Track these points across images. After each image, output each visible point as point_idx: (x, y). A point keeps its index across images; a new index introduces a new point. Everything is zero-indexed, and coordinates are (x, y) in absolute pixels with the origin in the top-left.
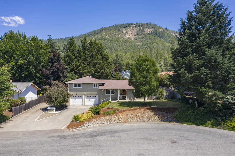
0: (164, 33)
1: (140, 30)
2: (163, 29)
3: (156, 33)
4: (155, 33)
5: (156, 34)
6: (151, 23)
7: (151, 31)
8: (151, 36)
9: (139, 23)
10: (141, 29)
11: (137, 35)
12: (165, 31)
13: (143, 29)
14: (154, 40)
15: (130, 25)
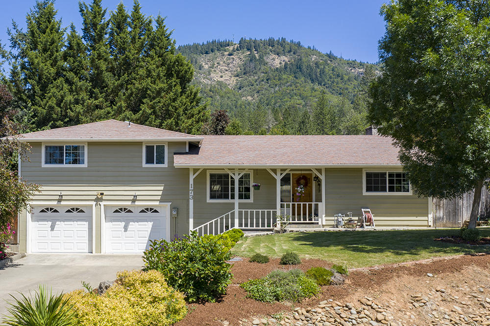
0: (322, 67)
1: (252, 59)
2: (319, 54)
3: (299, 68)
4: (297, 68)
5: (301, 71)
6: (284, 40)
7: (284, 63)
8: (284, 76)
9: (248, 39)
10: (255, 58)
11: (244, 74)
12: (326, 61)
13: (261, 57)
14: (293, 87)
15: (221, 46)
